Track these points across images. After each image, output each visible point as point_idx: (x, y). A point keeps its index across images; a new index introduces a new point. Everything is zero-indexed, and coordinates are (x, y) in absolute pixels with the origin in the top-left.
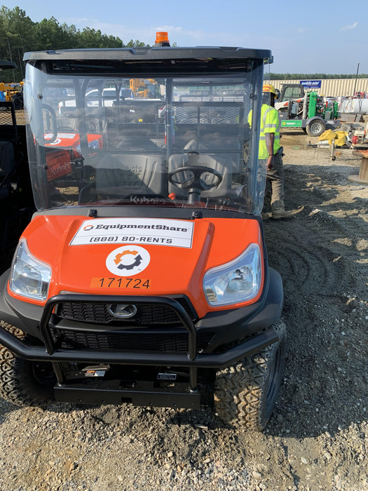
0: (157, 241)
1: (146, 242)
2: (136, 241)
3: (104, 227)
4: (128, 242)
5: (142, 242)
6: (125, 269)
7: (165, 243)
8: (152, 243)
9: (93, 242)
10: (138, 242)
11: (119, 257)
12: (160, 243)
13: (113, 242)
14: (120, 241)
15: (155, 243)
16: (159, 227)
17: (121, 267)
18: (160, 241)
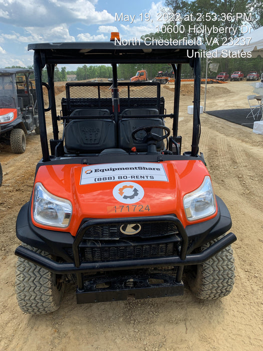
0: (144, 178)
1: (136, 179)
2: (128, 179)
3: (100, 171)
4: (123, 179)
5: (133, 179)
6: (128, 199)
7: (149, 179)
8: (140, 179)
9: (97, 182)
10: (130, 179)
11: (121, 191)
12: (146, 179)
13: (112, 180)
14: (117, 179)
15: (142, 179)
16: (140, 168)
17: (125, 197)
18: (145, 177)
